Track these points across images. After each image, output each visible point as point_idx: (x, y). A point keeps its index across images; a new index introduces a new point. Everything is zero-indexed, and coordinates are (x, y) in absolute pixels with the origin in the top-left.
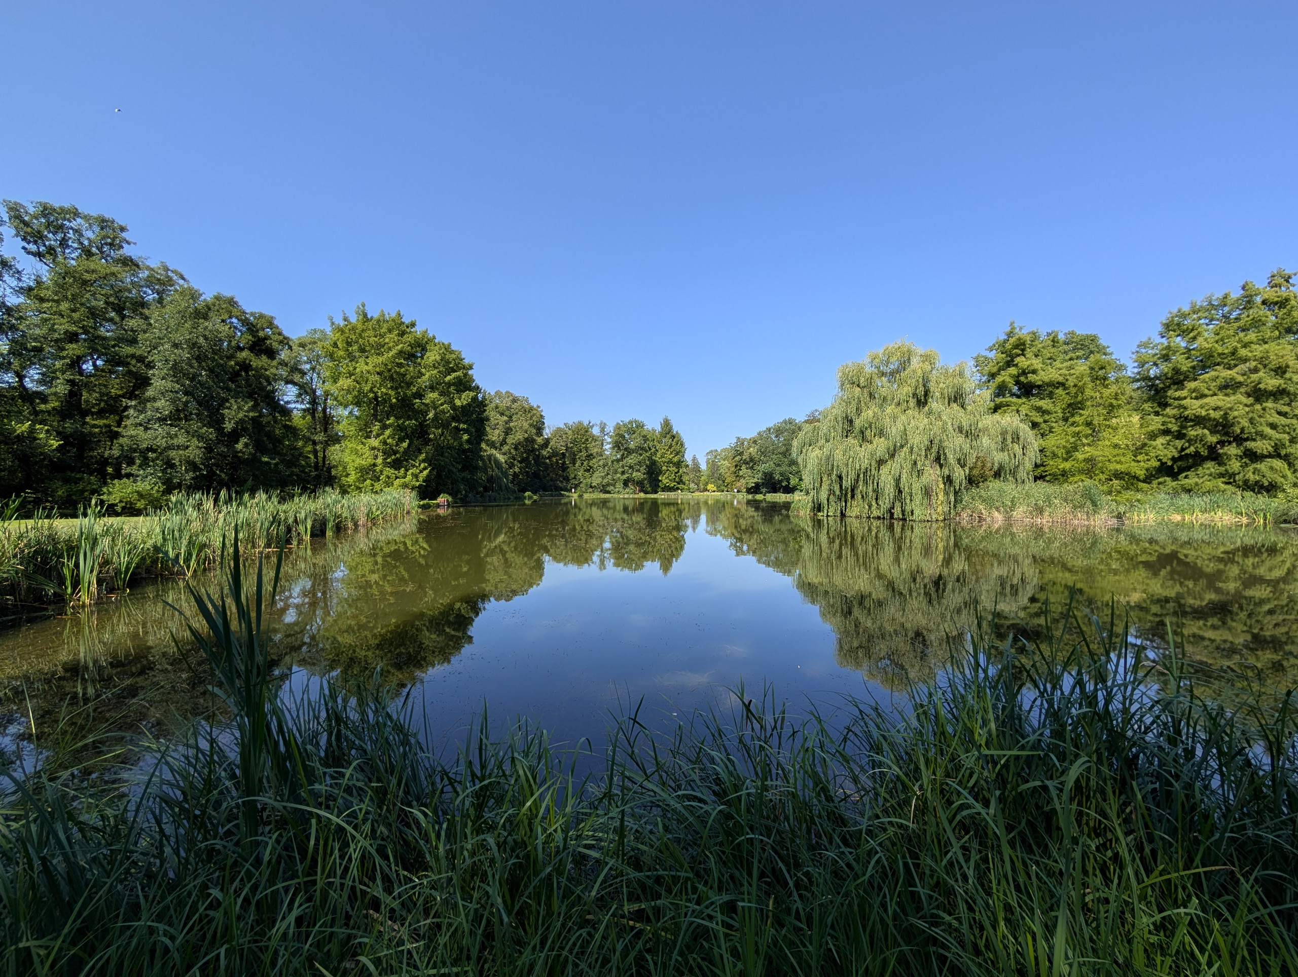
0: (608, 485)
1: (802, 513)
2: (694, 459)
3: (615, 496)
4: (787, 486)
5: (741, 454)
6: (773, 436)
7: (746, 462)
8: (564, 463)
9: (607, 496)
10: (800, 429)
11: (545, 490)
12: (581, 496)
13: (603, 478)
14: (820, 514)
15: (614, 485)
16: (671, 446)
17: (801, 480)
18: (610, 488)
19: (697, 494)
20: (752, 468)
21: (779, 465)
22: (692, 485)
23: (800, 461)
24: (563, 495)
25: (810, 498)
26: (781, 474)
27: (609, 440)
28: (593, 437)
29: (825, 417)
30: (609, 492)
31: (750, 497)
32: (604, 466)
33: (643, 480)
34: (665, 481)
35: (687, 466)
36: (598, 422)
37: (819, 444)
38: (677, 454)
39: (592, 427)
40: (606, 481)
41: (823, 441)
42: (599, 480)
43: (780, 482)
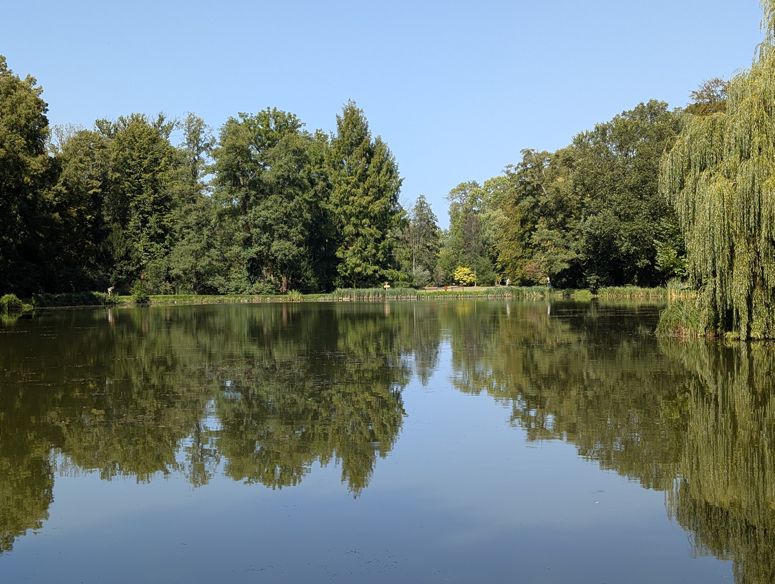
0: (211, 272)
1: (686, 333)
2: (421, 206)
3: (229, 299)
4: (650, 268)
5: (536, 190)
6: (612, 147)
7: (547, 213)
8: (99, 220)
9: (208, 300)
10: (677, 127)
11: (51, 288)
12: (142, 302)
13: (197, 255)
14: (730, 335)
15: (225, 274)
16: (364, 177)
17: (682, 252)
18: (217, 281)
19: (430, 290)
20: (562, 226)
21: (628, 218)
22: (418, 271)
23: (679, 206)
24: (97, 301)
25: (705, 296)
26: (634, 239)
27: (211, 162)
28: (171, 153)
29: (739, 98)
30: (213, 291)
31: (559, 296)
32: (200, 226)
33: (298, 259)
34: (352, 261)
35: (405, 223)
36: (183, 119)
37: (725, 165)
38: (380, 193)
39: (168, 130)
40: (204, 262)
41: (734, 158)
42: (187, 262)
43: (631, 257)
